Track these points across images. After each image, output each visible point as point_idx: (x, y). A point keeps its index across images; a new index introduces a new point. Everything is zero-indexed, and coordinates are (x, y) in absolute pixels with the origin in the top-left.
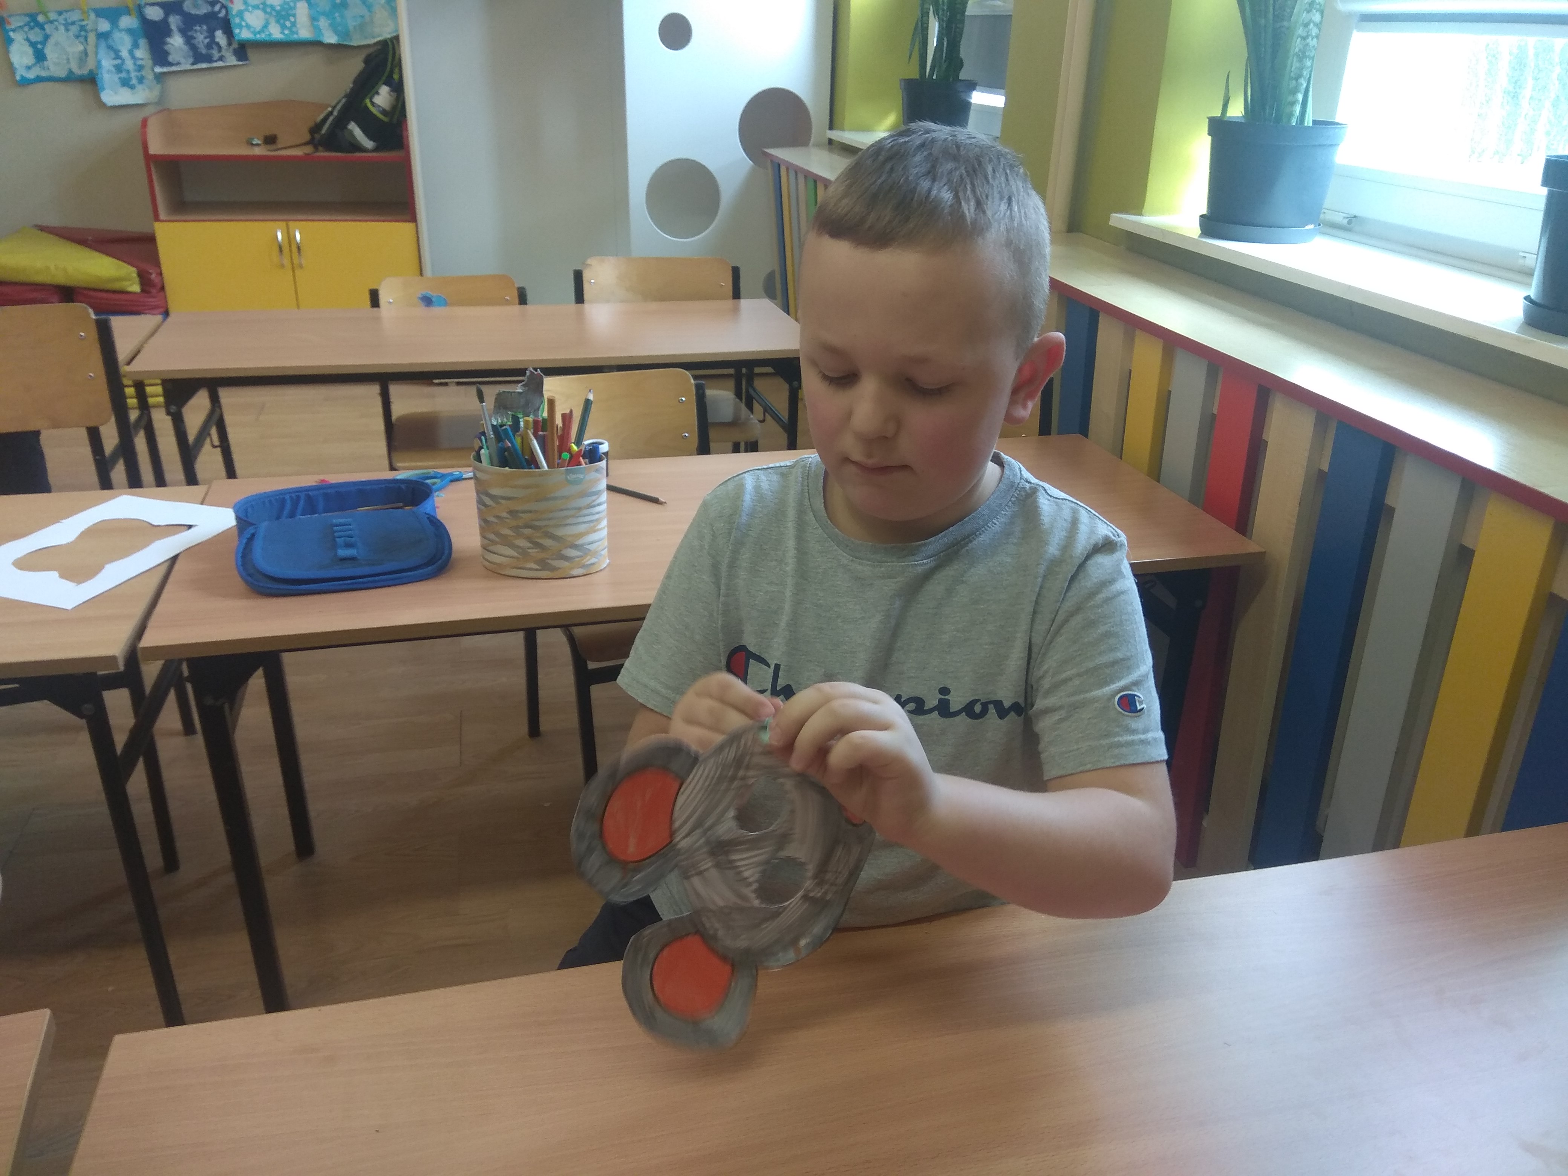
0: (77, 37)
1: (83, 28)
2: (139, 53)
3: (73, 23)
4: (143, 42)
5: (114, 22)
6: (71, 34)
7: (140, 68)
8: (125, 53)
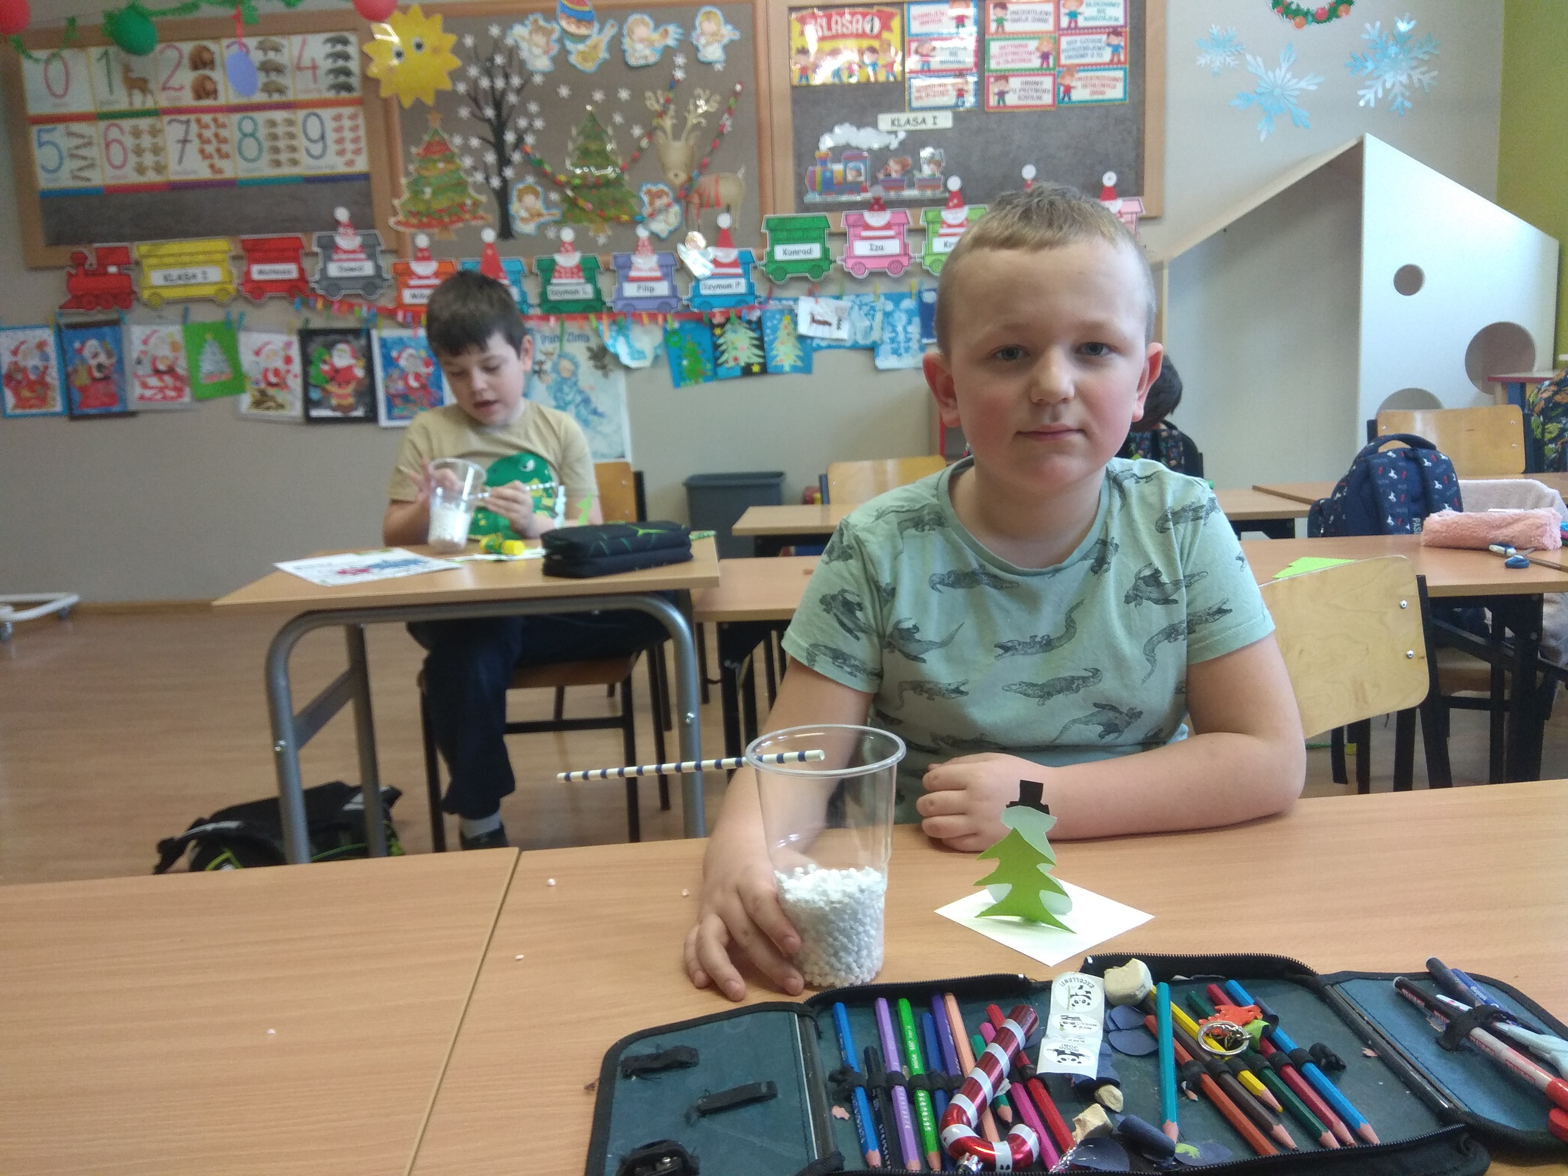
0: (866, 315)
1: (873, 308)
2: (910, 329)
3: (866, 304)
4: (917, 320)
5: (897, 303)
6: (862, 313)
7: (908, 340)
8: (900, 329)
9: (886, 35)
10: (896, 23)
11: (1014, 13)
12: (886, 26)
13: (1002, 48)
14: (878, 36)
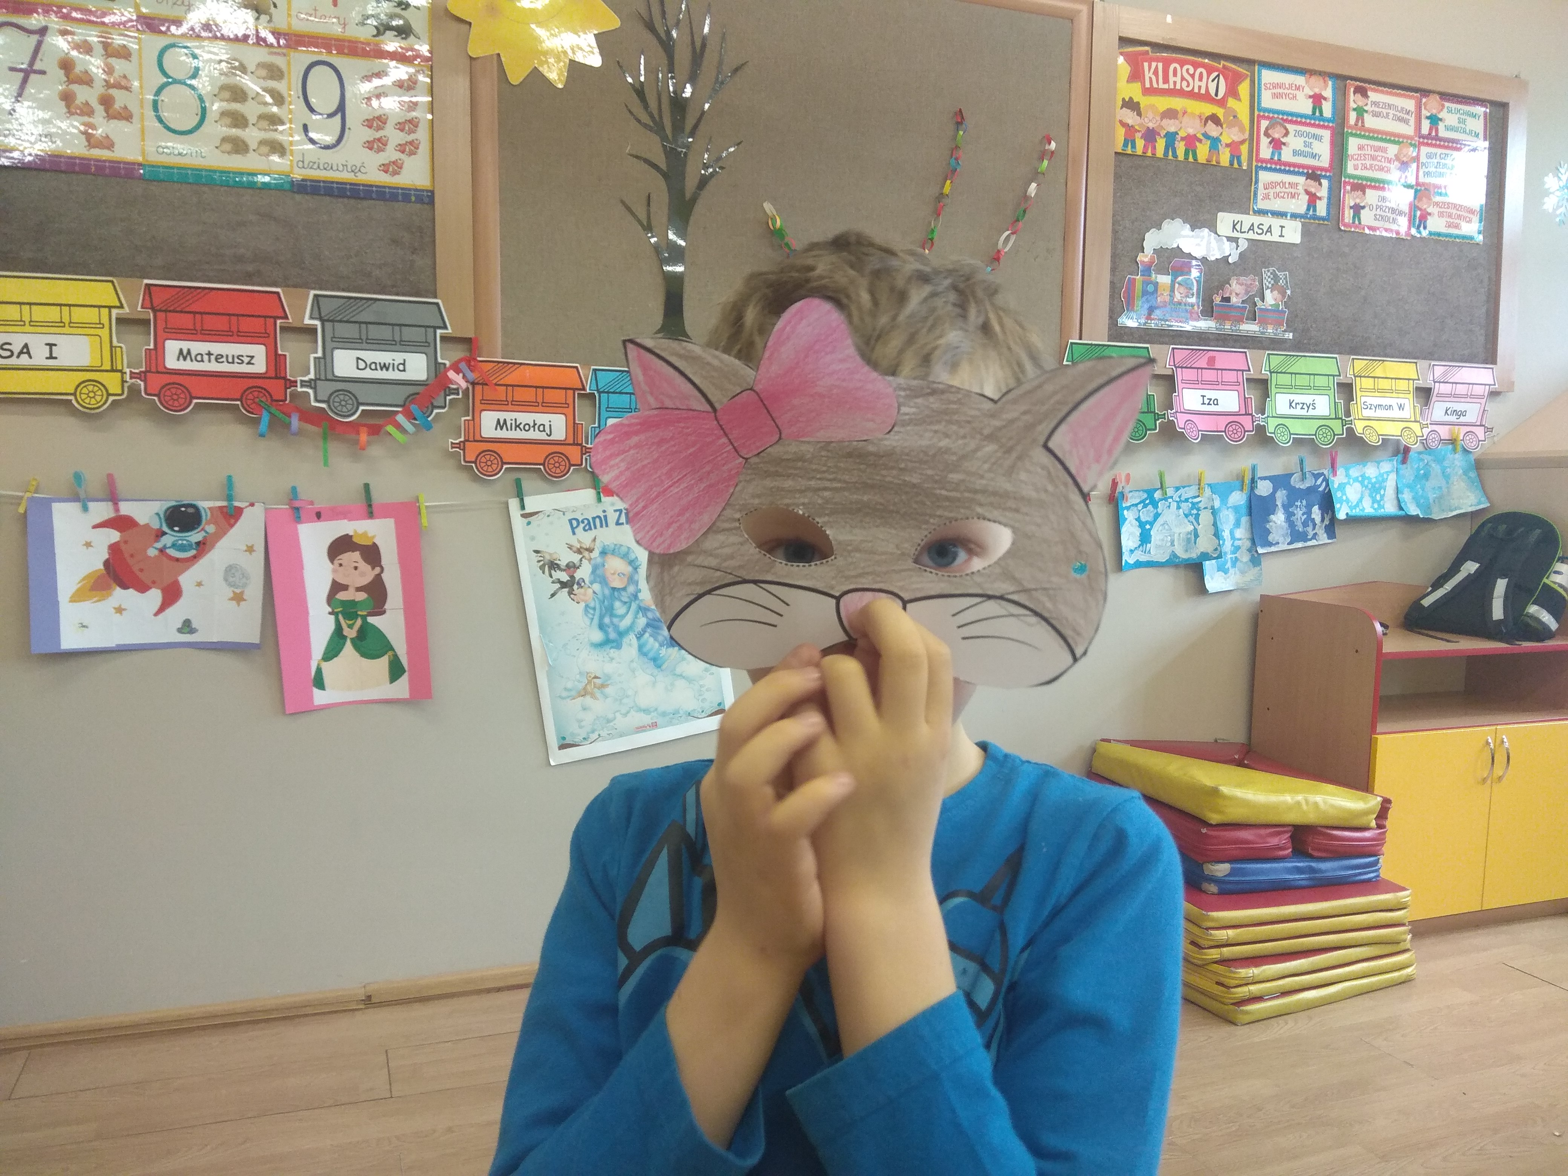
0: (1187, 515)
2: (1239, 533)
4: (1245, 520)
5: (1224, 498)
7: (1237, 549)
8: (1226, 532)
9: (1231, 102)
10: (1244, 89)
11: (1375, 104)
12: (1232, 92)
13: (1361, 148)
14: (1222, 103)
